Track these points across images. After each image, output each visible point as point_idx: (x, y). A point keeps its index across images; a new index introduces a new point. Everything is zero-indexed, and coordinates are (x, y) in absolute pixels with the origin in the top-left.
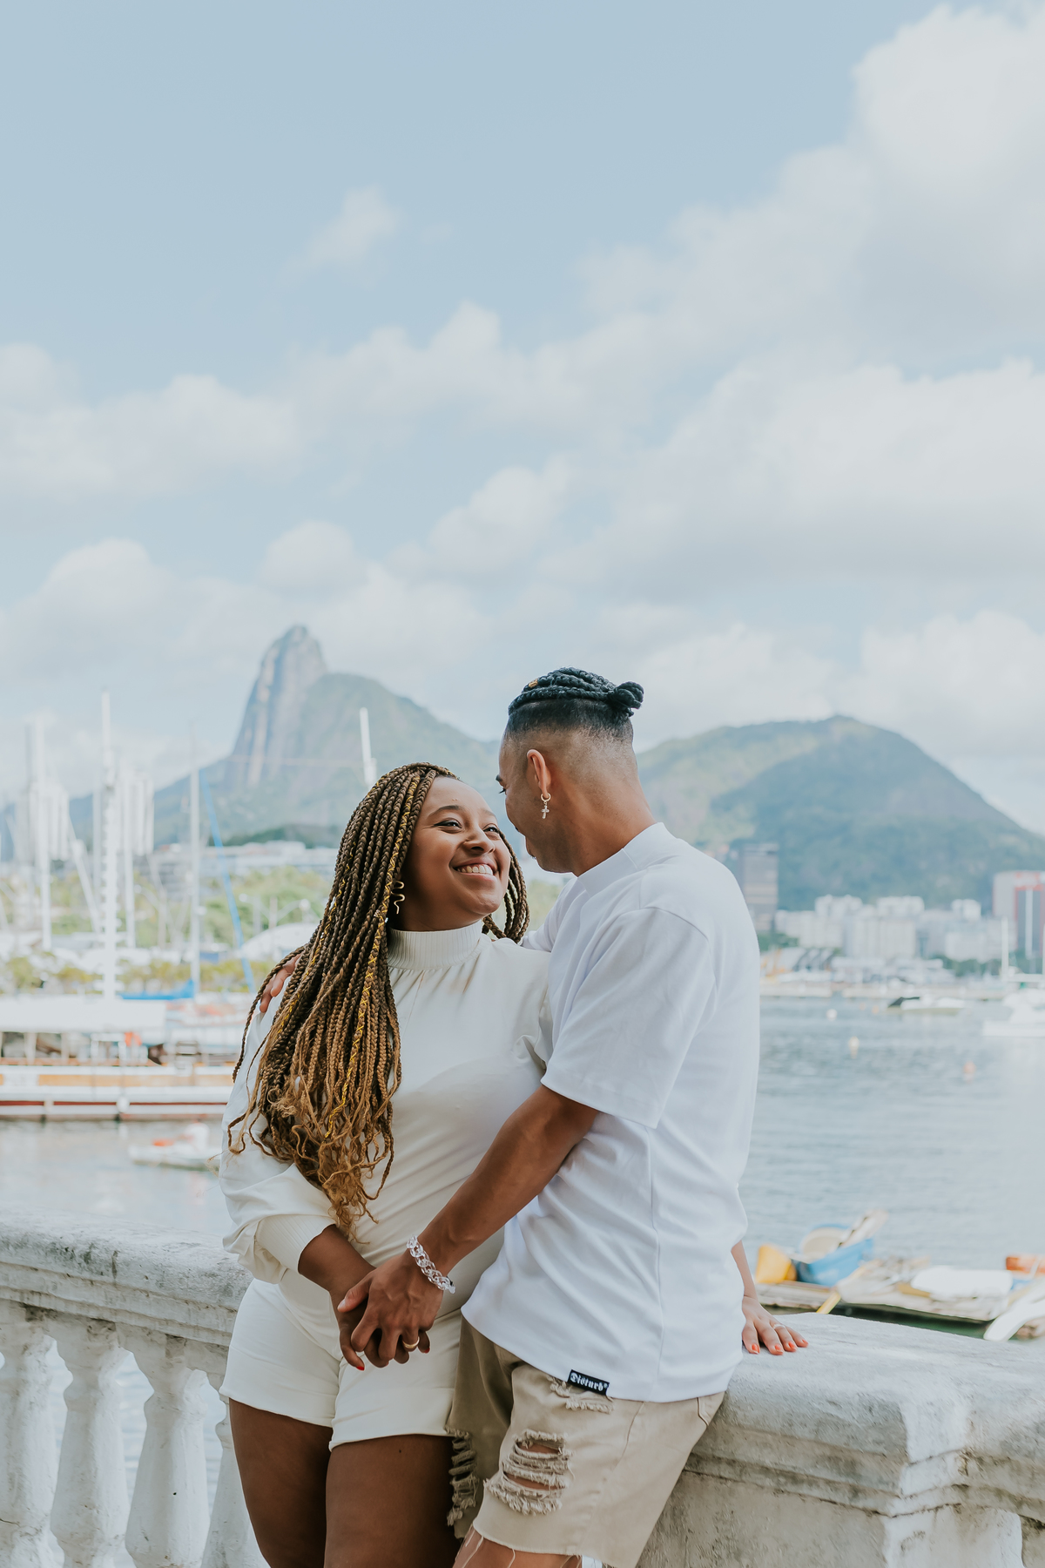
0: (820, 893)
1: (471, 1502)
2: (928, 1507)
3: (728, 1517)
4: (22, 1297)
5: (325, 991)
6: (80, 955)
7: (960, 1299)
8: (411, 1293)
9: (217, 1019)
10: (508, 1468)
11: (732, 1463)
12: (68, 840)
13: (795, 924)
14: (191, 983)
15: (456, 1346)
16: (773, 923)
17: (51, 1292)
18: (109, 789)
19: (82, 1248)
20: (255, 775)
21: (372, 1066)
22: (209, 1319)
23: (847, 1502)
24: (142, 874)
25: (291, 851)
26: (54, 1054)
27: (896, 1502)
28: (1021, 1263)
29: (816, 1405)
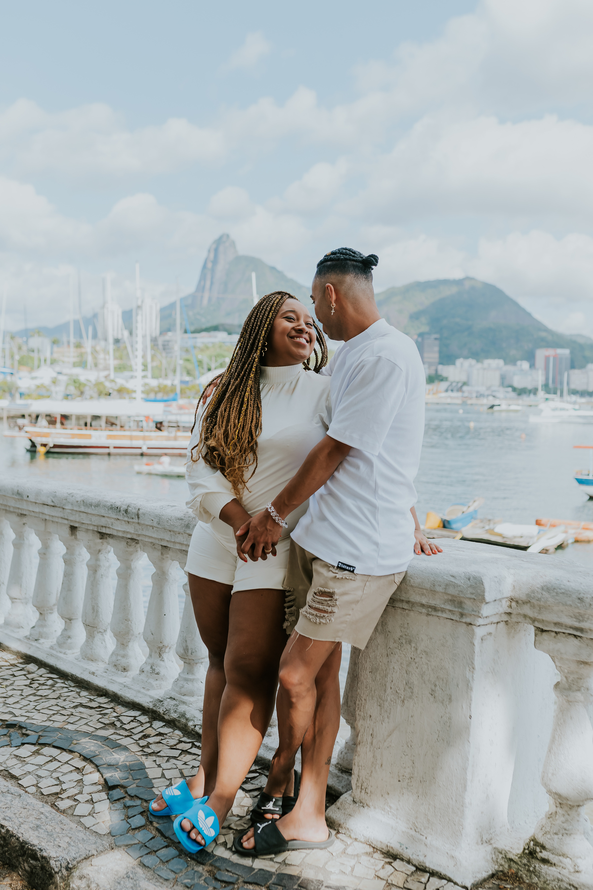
0: (457, 357)
1: (294, 618)
2: (493, 622)
3: (406, 626)
4: (98, 529)
5: (231, 388)
6: (127, 381)
7: (515, 537)
8: (268, 527)
9: (186, 411)
10: (311, 603)
11: (408, 602)
12: (122, 330)
13: (446, 371)
14: (176, 394)
15: (288, 550)
16: (436, 371)
17: (110, 526)
18: (139, 307)
19: (124, 507)
20: (205, 302)
21: (250, 423)
22: (180, 539)
23: (458, 620)
24: (154, 345)
25: (221, 336)
26: (114, 426)
27: (480, 620)
28: (543, 522)
29: (445, 577)
